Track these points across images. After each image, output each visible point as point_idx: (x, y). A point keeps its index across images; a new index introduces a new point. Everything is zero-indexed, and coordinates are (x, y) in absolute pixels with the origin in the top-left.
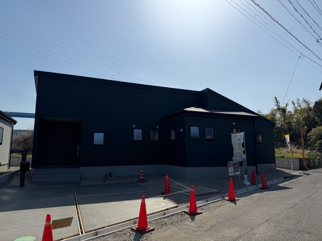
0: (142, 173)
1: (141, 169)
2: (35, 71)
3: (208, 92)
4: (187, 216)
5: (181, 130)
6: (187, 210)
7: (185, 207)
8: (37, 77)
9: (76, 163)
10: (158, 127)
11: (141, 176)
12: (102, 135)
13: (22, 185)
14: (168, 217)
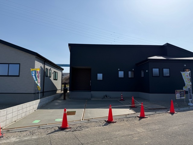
0: (122, 96)
1: (122, 93)
2: (69, 44)
3: (168, 45)
4: (138, 118)
5: (147, 71)
6: (139, 116)
7: (139, 114)
8: (70, 47)
9: (90, 89)
10: (133, 70)
11: (121, 97)
12: (101, 75)
13: (65, 99)
14: (127, 118)
